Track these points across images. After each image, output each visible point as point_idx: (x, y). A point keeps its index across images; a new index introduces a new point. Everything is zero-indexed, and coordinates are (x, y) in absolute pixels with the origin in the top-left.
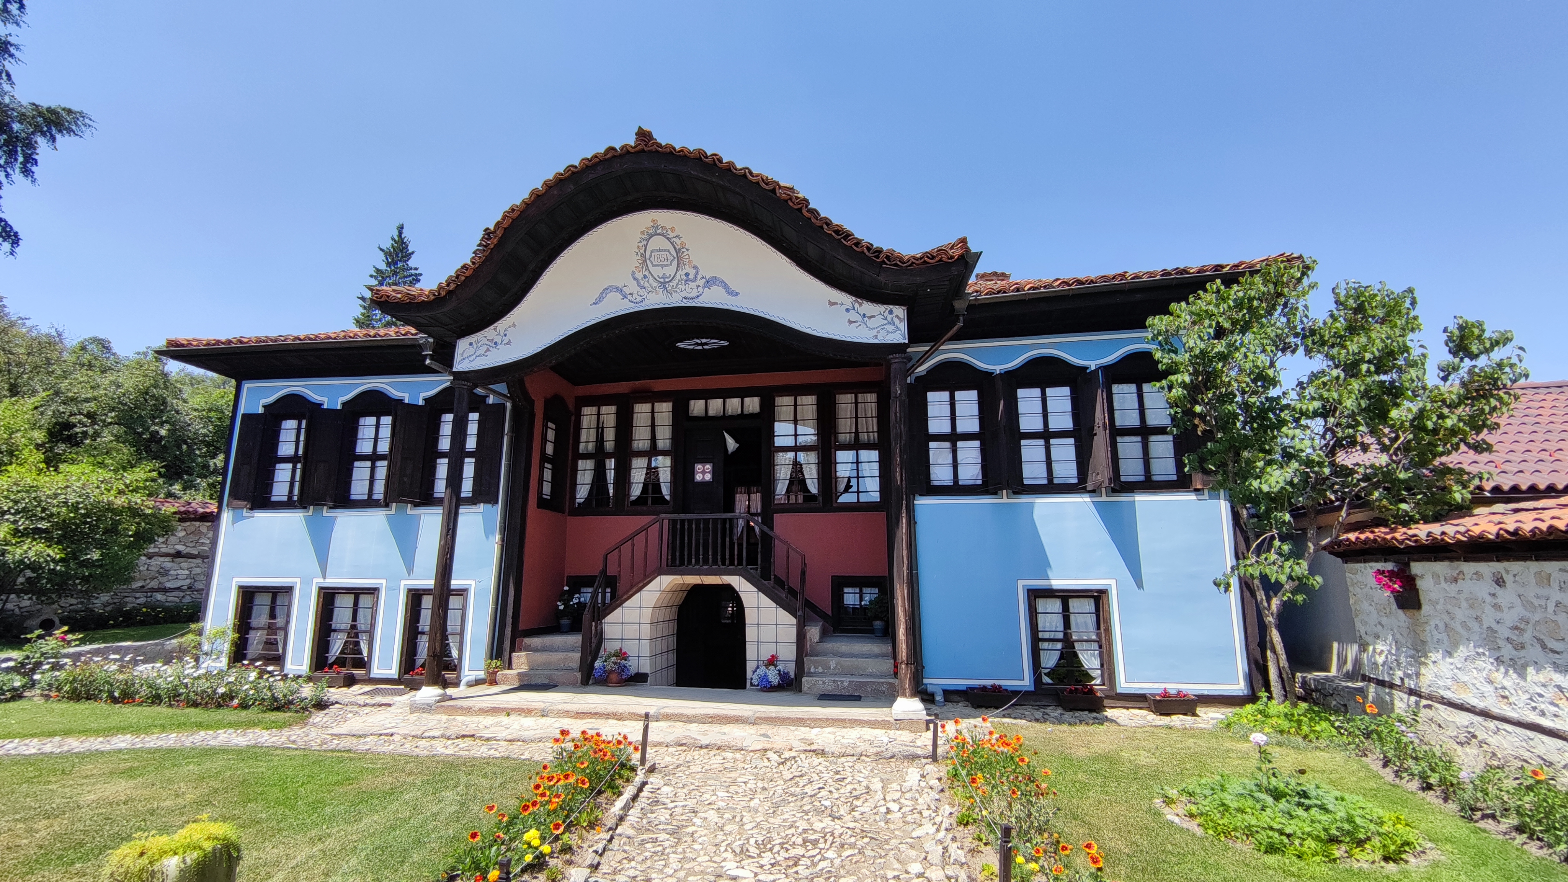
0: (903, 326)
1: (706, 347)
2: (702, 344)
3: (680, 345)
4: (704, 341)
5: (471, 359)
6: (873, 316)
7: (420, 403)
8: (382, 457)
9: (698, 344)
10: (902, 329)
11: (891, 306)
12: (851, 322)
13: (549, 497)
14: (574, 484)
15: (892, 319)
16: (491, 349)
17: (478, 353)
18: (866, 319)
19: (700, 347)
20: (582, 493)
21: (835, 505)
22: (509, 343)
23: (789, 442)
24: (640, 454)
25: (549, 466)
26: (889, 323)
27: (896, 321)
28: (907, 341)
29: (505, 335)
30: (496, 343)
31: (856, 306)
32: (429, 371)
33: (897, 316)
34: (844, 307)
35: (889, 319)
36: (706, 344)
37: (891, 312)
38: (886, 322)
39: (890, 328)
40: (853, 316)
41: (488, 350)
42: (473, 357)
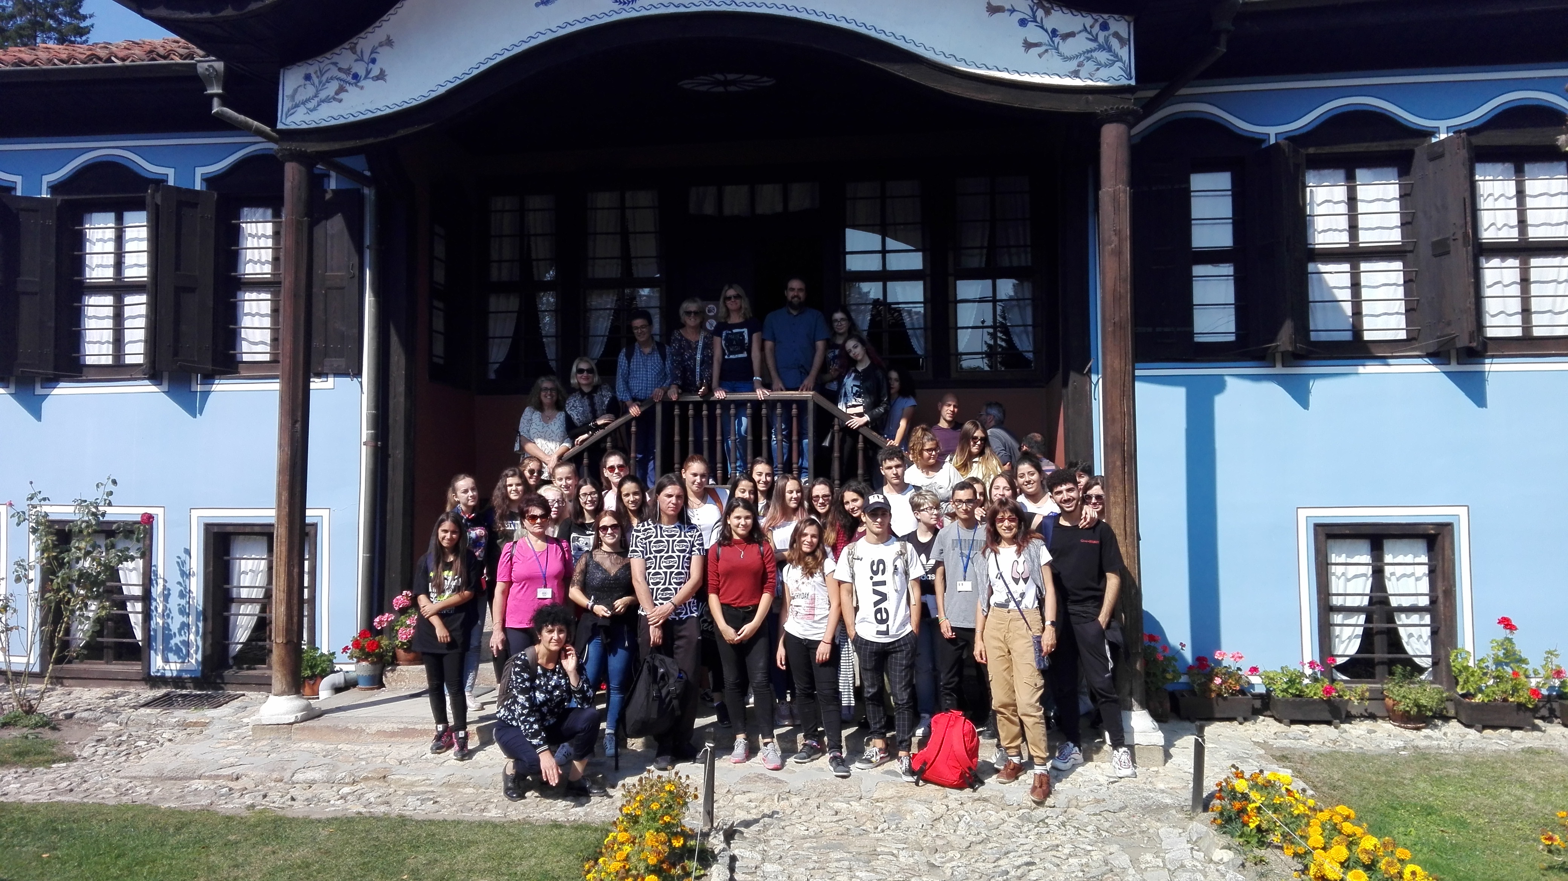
0: (1126, 54)
1: (732, 88)
2: (726, 83)
3: (686, 84)
4: (731, 77)
5: (310, 105)
6: (1072, 35)
7: (198, 187)
8: (135, 288)
9: (718, 83)
10: (1125, 58)
11: (1106, 16)
12: (1028, 45)
13: (441, 361)
14: (484, 339)
15: (1107, 39)
16: (348, 87)
17: (323, 95)
18: (1056, 40)
19: (721, 89)
20: (498, 353)
21: (954, 375)
22: (381, 76)
23: (873, 264)
24: (604, 285)
25: (440, 305)
26: (1101, 48)
27: (1115, 43)
28: (1133, 82)
29: (373, 61)
30: (356, 76)
31: (1040, 13)
32: (222, 125)
33: (1116, 35)
34: (1017, 16)
35: (1101, 39)
36: (734, 82)
37: (1105, 27)
38: (1093, 45)
39: (1103, 56)
40: (1034, 33)
41: (341, 90)
42: (314, 103)
